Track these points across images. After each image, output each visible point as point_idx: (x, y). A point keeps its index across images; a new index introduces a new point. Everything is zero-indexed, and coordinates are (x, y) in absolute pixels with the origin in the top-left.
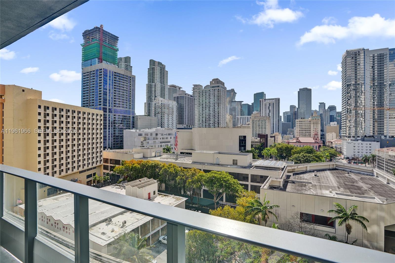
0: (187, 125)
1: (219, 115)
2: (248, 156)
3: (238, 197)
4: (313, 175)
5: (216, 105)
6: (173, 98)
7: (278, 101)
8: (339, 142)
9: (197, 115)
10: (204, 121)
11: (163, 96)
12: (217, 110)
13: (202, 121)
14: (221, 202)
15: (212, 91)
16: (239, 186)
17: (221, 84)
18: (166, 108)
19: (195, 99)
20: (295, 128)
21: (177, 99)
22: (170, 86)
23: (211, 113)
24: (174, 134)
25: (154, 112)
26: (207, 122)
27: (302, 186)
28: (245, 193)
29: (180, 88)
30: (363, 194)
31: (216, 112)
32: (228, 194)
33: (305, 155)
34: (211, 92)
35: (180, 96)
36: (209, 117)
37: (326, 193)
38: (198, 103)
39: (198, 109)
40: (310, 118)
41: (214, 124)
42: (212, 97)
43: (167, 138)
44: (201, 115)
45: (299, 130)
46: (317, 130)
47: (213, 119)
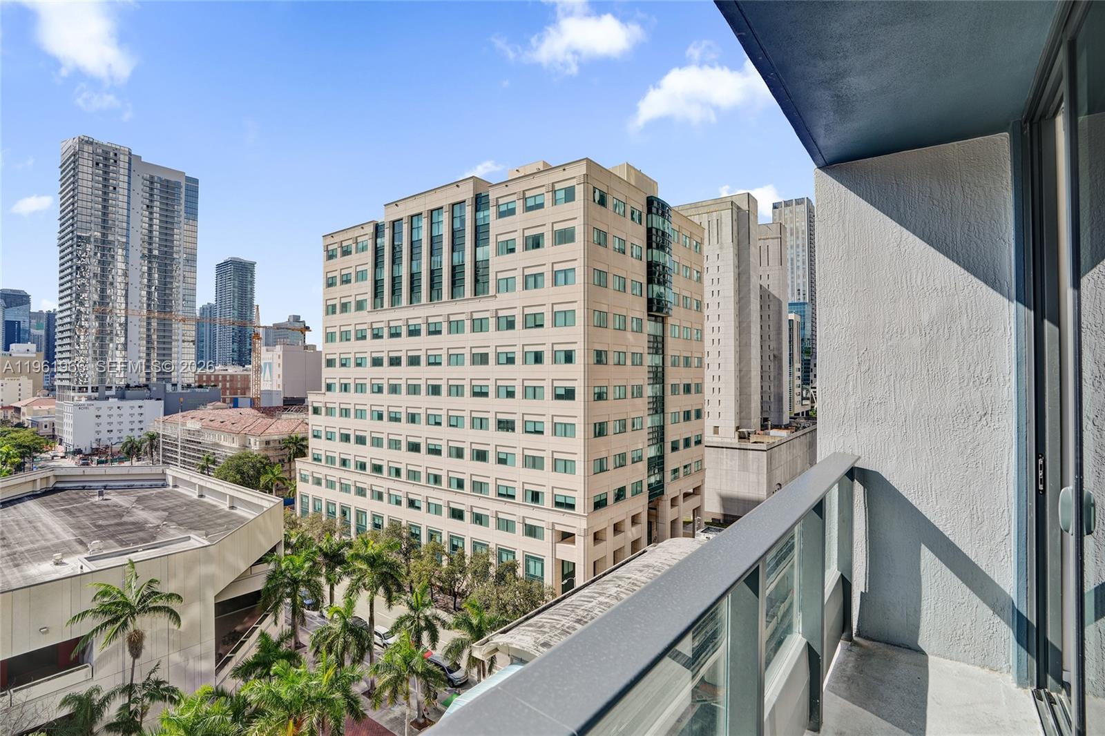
8: (46, 408)
30: (154, 538)
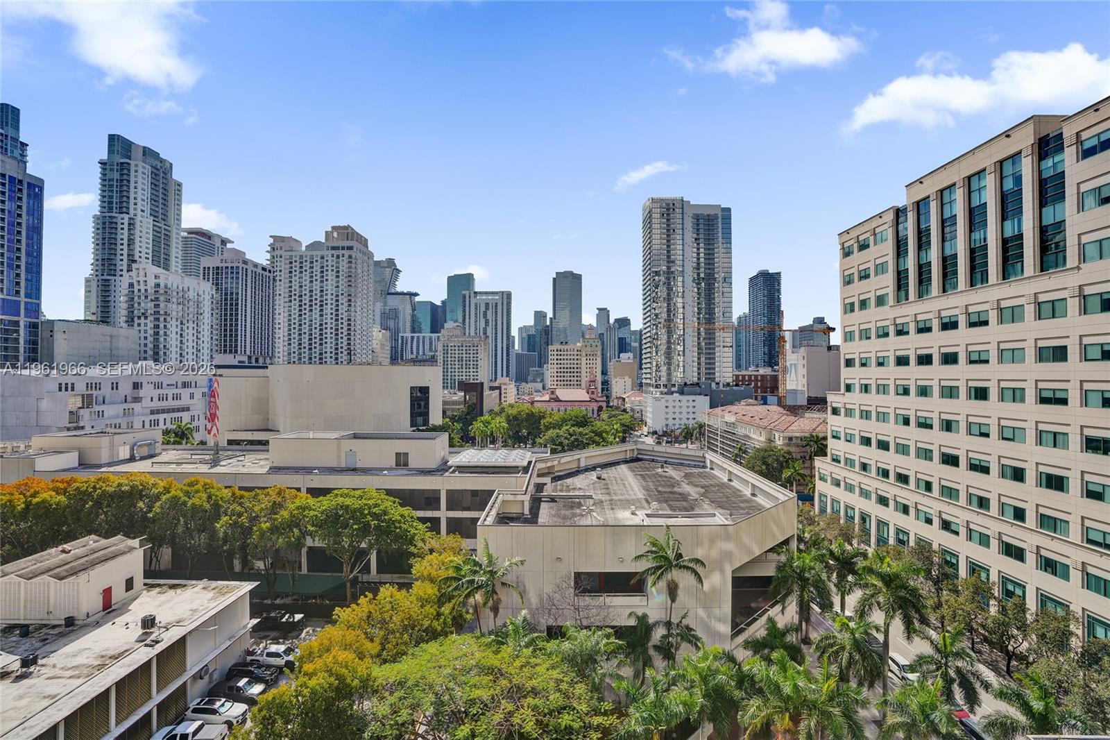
0: (250, 357)
1: (352, 329)
2: (438, 441)
3: (414, 555)
4: (595, 478)
5: (343, 300)
6: (202, 269)
7: (507, 297)
8: (638, 399)
9: (281, 326)
10: (306, 345)
11: (161, 258)
12: (346, 314)
13: (300, 344)
14: (365, 578)
15: (330, 258)
16: (415, 524)
17: (357, 241)
18: (174, 300)
19: (278, 278)
20: (545, 366)
21: (216, 275)
22: (190, 233)
23: (326, 323)
24: (203, 381)
25: (125, 312)
26: (315, 348)
27: (572, 507)
28: (433, 543)
29: (224, 242)
30: (693, 509)
31: (342, 318)
32: (387, 552)
33: (571, 431)
34: (327, 261)
35: (224, 265)
36: (321, 335)
37: (624, 516)
38: (287, 290)
39: (286, 309)
40: (579, 342)
41: (337, 354)
42: (329, 278)
43: (177, 397)
44: (294, 328)
45: (555, 370)
46: (595, 370)
47: (333, 340)
